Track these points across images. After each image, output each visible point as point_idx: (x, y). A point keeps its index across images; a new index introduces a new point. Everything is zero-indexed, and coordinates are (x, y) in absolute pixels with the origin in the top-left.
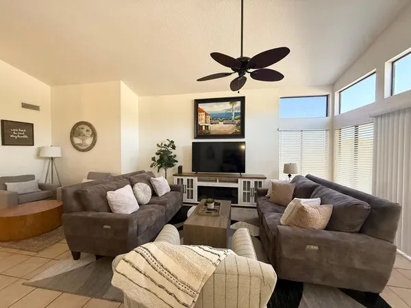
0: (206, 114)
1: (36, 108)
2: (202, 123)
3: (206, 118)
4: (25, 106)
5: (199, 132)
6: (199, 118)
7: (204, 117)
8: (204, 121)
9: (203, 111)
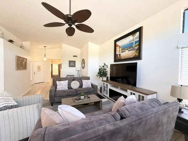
0: (120, 47)
1: (76, 56)
2: (117, 53)
3: (119, 49)
4: (74, 56)
5: (116, 58)
6: (117, 50)
7: (118, 49)
8: (118, 52)
9: (118, 46)
